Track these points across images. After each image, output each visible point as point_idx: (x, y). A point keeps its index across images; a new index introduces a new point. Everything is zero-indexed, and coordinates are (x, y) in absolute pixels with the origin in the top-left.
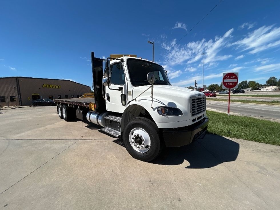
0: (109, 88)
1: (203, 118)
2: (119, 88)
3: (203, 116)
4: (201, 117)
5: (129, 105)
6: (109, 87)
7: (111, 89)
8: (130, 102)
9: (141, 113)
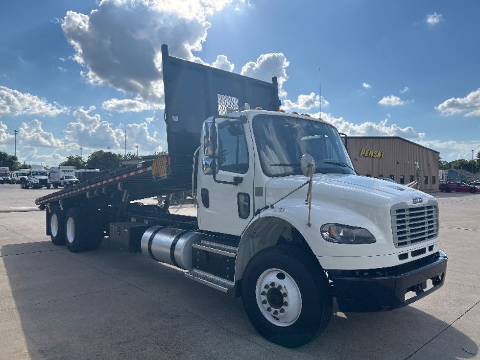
0: (216, 181)
1: (428, 253)
2: (236, 178)
3: (431, 248)
4: (422, 251)
5: (256, 218)
6: (214, 177)
7: (219, 182)
8: (259, 212)
9: (281, 236)
